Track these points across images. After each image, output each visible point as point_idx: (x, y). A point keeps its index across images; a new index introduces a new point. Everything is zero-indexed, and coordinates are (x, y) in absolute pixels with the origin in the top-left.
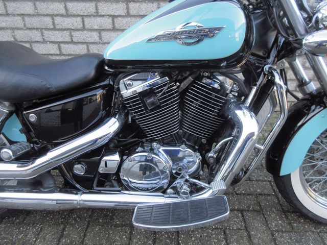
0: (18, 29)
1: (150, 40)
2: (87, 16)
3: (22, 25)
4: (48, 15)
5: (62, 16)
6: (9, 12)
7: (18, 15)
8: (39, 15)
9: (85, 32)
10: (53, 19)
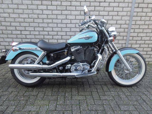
0: (33, 39)
1: (79, 39)
2: (54, 35)
3: (34, 38)
4: (42, 35)
5: (47, 35)
6: (31, 34)
7: (34, 35)
8: (40, 35)
9: (53, 40)
10: (44, 36)
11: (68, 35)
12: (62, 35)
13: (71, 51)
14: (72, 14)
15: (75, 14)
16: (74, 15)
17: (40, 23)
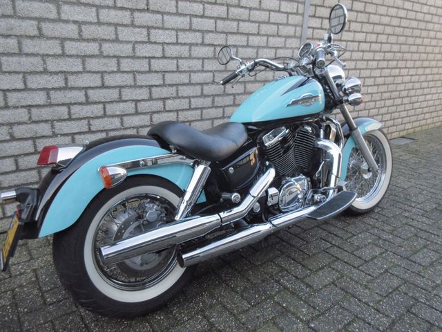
0: (19, 123)
2: (108, 102)
3: (26, 118)
4: (63, 104)
5: (80, 104)
6: (10, 104)
7: (23, 107)
8: (51, 105)
9: (106, 119)
10: (69, 108)
11: (155, 99)
12: (136, 98)
13: (266, 147)
14: (166, 26)
15: (175, 26)
16: (173, 29)
17: (48, 55)
